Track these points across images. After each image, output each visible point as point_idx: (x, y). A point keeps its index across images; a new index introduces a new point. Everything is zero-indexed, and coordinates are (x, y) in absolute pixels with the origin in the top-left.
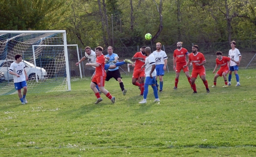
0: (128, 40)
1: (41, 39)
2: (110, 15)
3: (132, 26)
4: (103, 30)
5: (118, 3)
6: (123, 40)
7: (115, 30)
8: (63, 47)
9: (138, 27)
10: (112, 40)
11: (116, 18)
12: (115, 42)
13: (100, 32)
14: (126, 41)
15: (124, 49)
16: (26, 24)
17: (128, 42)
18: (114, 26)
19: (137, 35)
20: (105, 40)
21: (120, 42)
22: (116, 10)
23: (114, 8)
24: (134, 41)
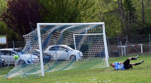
0: (141, 30)
1: (87, 29)
2: (126, 12)
3: (143, 20)
4: (122, 23)
5: (132, 3)
6: (136, 30)
7: (130, 23)
8: (103, 35)
9: (148, 20)
10: (128, 30)
11: (131, 13)
12: (131, 32)
13: (120, 24)
14: (139, 31)
15: (138, 37)
16: (67, 19)
17: (141, 31)
18: (130, 20)
19: (147, 26)
20: (123, 30)
21: (135, 31)
22: (131, 8)
23: (130, 7)
24: (145, 31)
